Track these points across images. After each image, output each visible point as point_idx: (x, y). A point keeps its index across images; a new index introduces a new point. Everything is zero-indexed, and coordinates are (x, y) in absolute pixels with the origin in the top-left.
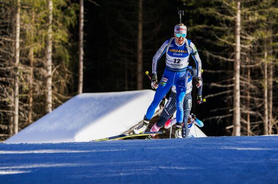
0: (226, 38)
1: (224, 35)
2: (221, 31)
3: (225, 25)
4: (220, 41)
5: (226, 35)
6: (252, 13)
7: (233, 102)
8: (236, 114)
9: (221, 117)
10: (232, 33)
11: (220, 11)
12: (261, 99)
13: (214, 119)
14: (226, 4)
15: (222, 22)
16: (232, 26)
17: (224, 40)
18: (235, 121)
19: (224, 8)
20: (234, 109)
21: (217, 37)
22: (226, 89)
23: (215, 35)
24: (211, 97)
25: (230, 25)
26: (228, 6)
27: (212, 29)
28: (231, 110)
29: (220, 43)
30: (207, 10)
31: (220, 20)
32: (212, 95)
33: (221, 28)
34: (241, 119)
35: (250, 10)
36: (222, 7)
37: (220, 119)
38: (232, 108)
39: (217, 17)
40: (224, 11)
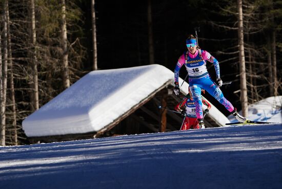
0: (229, 8)
1: (227, 6)
4: (223, 11)
5: (229, 5)
8: (242, 79)
12: (266, 64)
17: (227, 11)
18: (242, 85)
20: (240, 74)
23: (218, 6)
28: (237, 76)
34: (247, 83)
38: (239, 74)
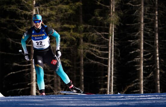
2: (21, 23)
3: (24, 18)
6: (44, 9)
7: (30, 78)
9: (21, 89)
10: (29, 24)
11: (20, 7)
13: (16, 91)
14: (24, 2)
15: (22, 16)
16: (29, 19)
19: (23, 5)
21: (18, 28)
22: (25, 68)
24: (13, 74)
25: (28, 18)
26: (26, 4)
27: (14, 21)
29: (20, 32)
30: (10, 7)
31: (20, 15)
32: (14, 73)
33: (21, 21)
35: (43, 7)
36: (22, 4)
37: (20, 91)
39: (17, 12)
40: (23, 8)
